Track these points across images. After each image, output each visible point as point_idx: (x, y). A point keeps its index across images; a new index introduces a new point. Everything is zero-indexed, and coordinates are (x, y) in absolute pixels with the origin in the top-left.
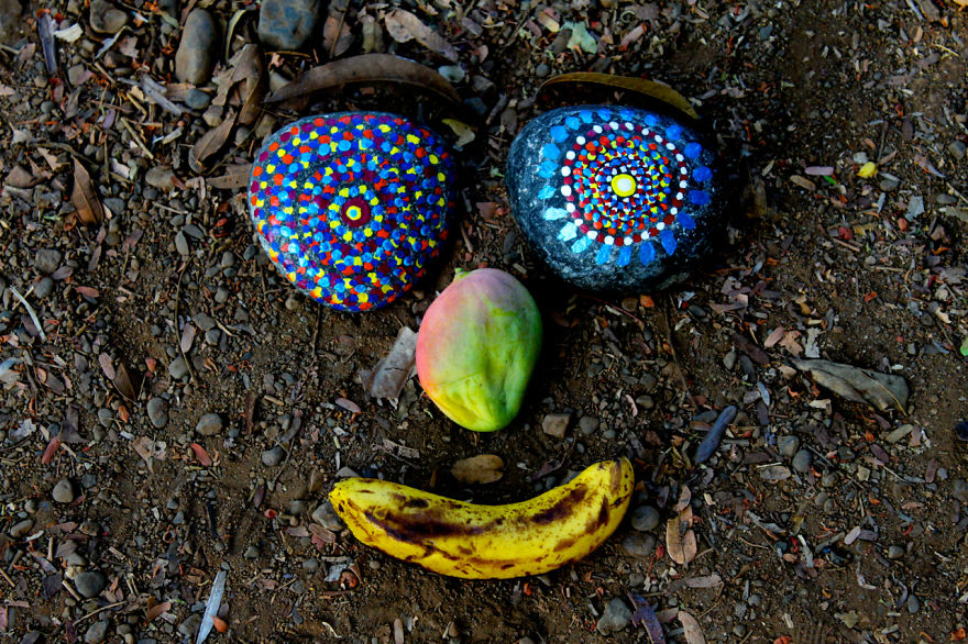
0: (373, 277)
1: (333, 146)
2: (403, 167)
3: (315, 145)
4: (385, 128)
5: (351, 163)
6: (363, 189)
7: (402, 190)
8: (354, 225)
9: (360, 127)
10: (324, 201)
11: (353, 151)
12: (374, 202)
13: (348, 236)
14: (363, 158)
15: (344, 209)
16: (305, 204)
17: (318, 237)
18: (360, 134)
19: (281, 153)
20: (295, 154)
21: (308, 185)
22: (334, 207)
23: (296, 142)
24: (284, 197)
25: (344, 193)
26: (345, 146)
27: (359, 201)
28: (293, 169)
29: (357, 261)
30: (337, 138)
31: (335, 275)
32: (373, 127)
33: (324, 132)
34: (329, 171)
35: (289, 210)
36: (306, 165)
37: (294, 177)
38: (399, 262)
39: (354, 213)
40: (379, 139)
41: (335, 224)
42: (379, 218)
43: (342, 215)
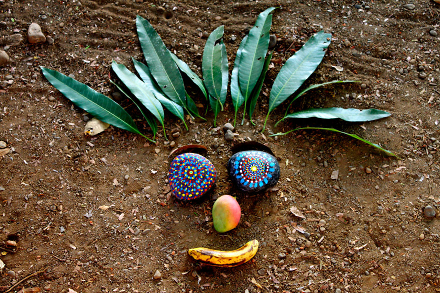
0: (179, 164)
1: (204, 183)
2: (188, 188)
3: (208, 181)
4: (197, 193)
5: (199, 182)
6: (193, 178)
7: (185, 184)
8: (189, 170)
9: (202, 190)
10: (198, 171)
11: (200, 184)
12: (189, 177)
13: (189, 167)
14: (197, 184)
15: (194, 172)
16: (201, 168)
17: (194, 163)
18: (201, 189)
19: (213, 175)
20: (210, 177)
21: (203, 172)
22: (196, 171)
23: (212, 179)
24: (206, 167)
25: (196, 175)
26: (202, 184)
27: (192, 176)
28: (208, 173)
29: (184, 164)
30: (205, 185)
31: (186, 159)
32: (200, 192)
33: (208, 185)
34: (202, 177)
35: (203, 165)
36: (207, 175)
37: (207, 172)
38: (176, 171)
39: (191, 173)
40: (197, 191)
41: (193, 168)
42: (186, 175)
43: (193, 171)
